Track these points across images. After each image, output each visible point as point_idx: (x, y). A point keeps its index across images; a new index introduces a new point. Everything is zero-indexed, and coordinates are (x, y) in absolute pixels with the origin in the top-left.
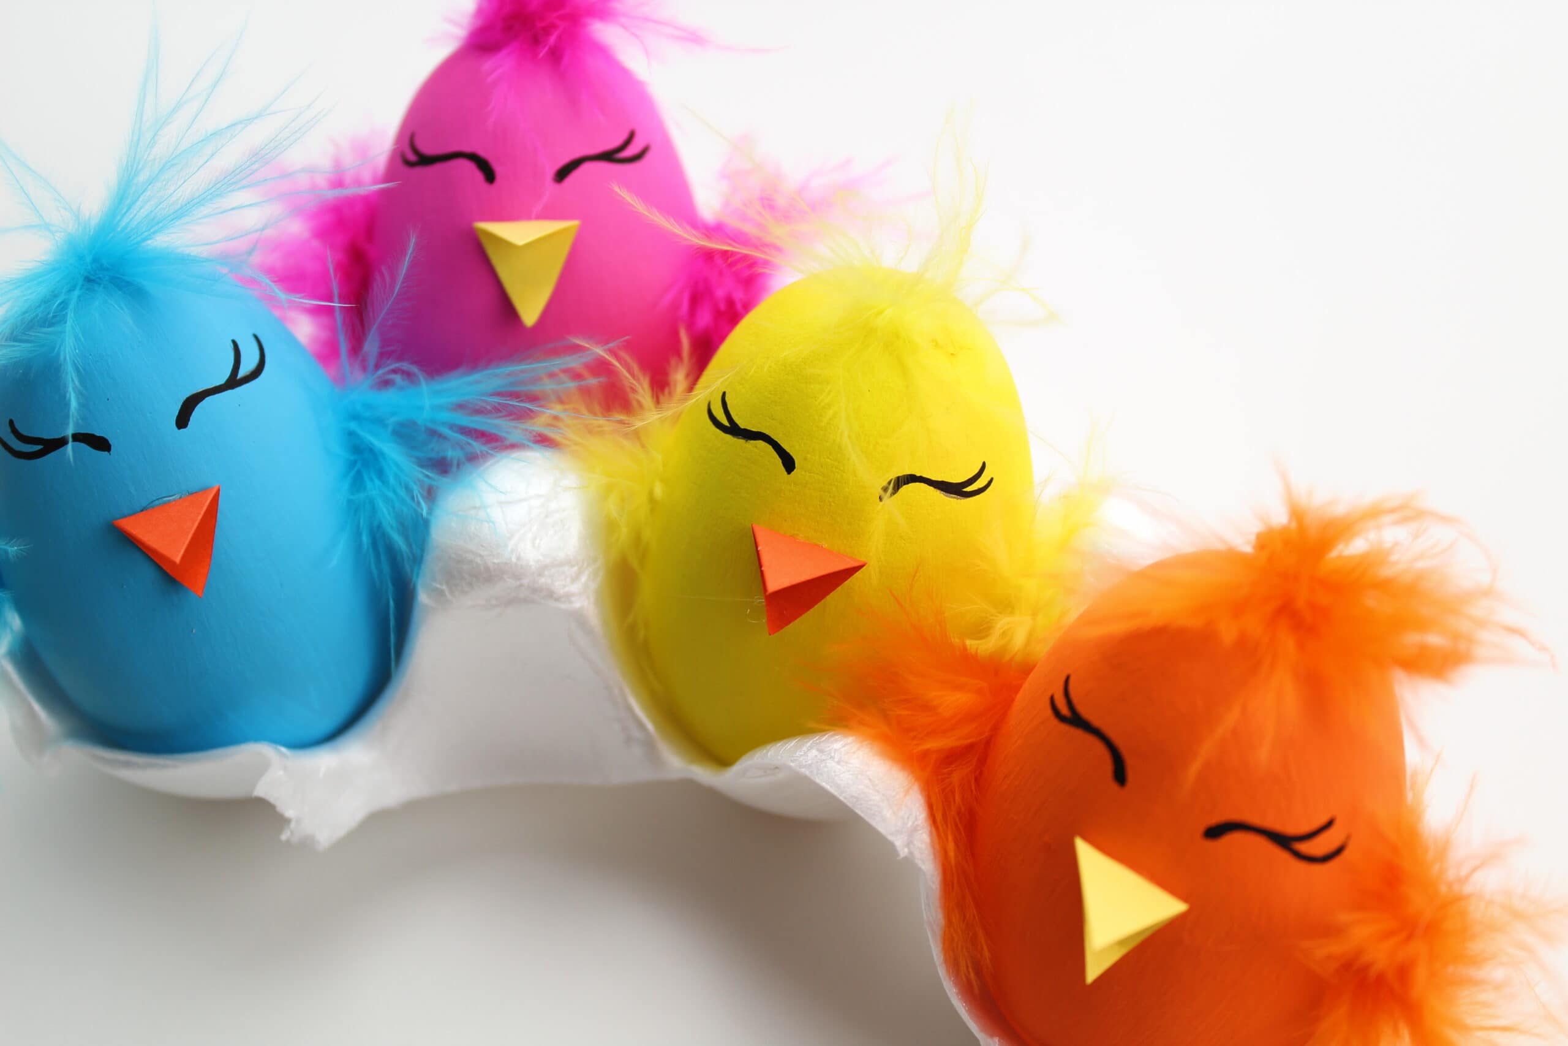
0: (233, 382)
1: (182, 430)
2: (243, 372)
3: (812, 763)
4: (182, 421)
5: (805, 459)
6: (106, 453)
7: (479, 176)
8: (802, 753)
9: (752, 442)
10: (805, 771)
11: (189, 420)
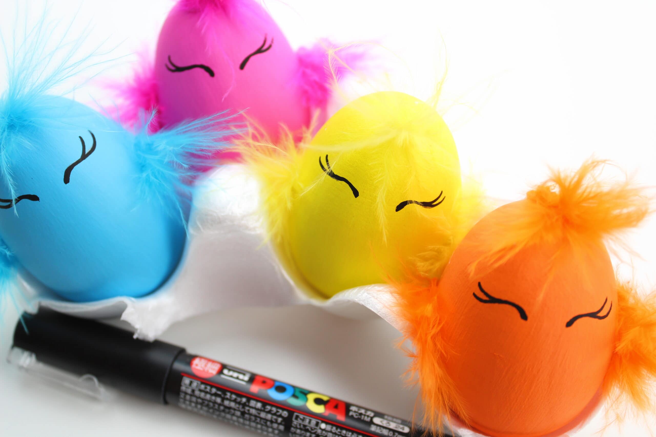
0: (84, 156)
1: (67, 184)
2: (87, 150)
3: (365, 299)
4: (67, 180)
5: (364, 192)
6: (38, 201)
7: (207, 75)
8: (360, 295)
9: (340, 181)
10: (362, 303)
11: (69, 179)
